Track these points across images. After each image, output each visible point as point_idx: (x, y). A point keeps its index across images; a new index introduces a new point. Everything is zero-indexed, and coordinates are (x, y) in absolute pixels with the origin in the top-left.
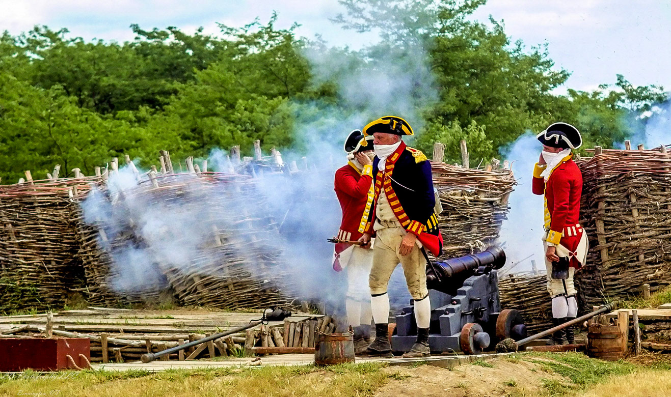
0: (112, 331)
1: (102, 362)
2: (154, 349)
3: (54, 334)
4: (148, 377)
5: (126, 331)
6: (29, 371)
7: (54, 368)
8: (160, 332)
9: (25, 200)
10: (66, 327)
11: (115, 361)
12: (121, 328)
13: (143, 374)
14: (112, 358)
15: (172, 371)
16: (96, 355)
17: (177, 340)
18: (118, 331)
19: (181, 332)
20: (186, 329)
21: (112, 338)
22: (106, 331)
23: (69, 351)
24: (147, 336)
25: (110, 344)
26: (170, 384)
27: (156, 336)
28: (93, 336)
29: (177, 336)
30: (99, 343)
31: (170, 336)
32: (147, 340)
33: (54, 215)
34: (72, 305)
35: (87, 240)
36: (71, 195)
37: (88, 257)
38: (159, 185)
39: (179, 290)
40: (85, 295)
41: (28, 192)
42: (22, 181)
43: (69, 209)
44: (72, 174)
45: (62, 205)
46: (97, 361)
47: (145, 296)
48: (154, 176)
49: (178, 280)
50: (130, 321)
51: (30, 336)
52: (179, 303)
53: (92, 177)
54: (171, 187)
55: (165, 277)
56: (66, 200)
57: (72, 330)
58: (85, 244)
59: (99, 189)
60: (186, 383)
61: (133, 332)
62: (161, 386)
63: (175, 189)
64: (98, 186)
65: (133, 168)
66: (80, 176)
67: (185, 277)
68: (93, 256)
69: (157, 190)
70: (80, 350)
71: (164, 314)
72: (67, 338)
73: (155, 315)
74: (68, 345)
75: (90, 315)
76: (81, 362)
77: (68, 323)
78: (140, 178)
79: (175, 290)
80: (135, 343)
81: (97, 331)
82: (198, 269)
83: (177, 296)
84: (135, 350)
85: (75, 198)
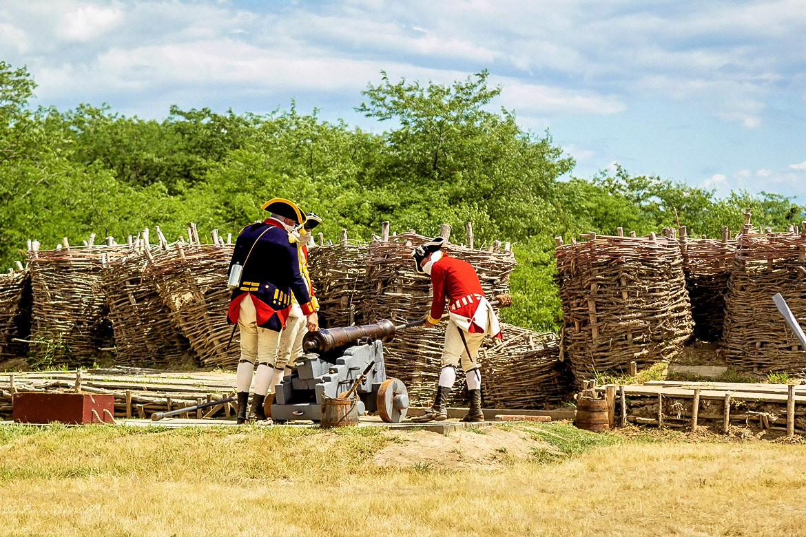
0: (136, 389)
1: (125, 417)
2: (174, 407)
3: (82, 389)
4: (166, 433)
5: (149, 389)
6: (57, 424)
7: (80, 421)
8: (181, 391)
9: (62, 265)
10: (94, 383)
11: (137, 416)
12: (145, 386)
13: (162, 430)
14: (135, 414)
15: (188, 429)
16: (119, 412)
17: (195, 399)
18: (141, 389)
19: (200, 392)
20: (205, 389)
21: (136, 395)
22: (131, 388)
23: (94, 406)
24: (168, 394)
25: (134, 401)
26: (187, 440)
27: (177, 394)
28: (119, 392)
29: (196, 395)
30: (123, 400)
31: (190, 395)
32: (168, 398)
33: (88, 279)
34: (100, 364)
35: (117, 304)
36: (104, 261)
37: (117, 320)
38: (186, 255)
39: (200, 353)
40: (113, 355)
41: (65, 258)
42: (59, 247)
43: (102, 274)
44: (107, 242)
45: (96, 271)
46: (121, 417)
47: (168, 358)
48: (180, 247)
49: (200, 343)
50: (153, 380)
51: (60, 391)
52: (199, 365)
53: (124, 245)
54: (196, 257)
55: (187, 340)
56: (99, 266)
57: (99, 387)
58: (114, 307)
59: (130, 256)
60: (201, 440)
61: (155, 390)
62: (175, 441)
63: (200, 259)
64: (130, 253)
65: (162, 237)
66: (113, 244)
67: (207, 341)
68: (122, 319)
69: (183, 259)
70: (104, 406)
71: (185, 375)
72: (93, 394)
73: (177, 375)
74: (94, 401)
75: (117, 373)
76: (105, 417)
77: (96, 380)
78: (167, 248)
79: (196, 353)
80: (157, 400)
81: (122, 388)
82: (218, 333)
83: (198, 358)
84: (157, 407)
85: (108, 264)
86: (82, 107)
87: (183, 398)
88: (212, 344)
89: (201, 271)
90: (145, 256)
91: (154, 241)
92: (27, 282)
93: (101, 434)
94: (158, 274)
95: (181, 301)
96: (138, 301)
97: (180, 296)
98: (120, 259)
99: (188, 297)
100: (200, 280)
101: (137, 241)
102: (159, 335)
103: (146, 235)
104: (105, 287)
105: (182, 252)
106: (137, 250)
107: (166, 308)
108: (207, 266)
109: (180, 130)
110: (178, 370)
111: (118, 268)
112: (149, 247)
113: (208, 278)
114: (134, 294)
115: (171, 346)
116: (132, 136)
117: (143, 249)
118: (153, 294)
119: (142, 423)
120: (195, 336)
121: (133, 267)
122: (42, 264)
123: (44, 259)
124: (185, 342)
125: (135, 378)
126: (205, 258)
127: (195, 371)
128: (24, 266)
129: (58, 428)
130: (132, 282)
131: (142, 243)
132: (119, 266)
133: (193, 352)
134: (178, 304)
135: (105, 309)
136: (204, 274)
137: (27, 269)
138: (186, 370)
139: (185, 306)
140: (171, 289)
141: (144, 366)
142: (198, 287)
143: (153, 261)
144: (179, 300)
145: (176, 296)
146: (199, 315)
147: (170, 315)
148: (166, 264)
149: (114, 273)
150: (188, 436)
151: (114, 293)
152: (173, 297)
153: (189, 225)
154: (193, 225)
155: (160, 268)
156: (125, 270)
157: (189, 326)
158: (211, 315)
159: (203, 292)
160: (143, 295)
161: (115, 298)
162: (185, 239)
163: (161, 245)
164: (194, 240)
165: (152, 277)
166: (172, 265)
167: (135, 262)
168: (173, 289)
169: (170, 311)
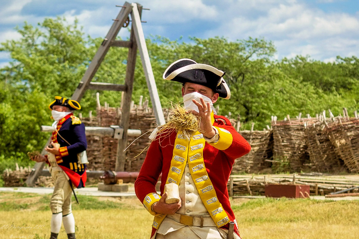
0: (320, 182)
1: (315, 195)
2: (337, 190)
3: (296, 183)
4: (333, 203)
5: (326, 183)
6: (284, 198)
7: (294, 197)
8: (340, 184)
9: (287, 127)
10: (301, 180)
11: (320, 195)
12: (324, 181)
13: (331, 201)
14: (320, 194)
15: (343, 201)
16: (312, 193)
18: (322, 183)
19: (349, 184)
20: (351, 183)
21: (319, 185)
22: (318, 182)
23: (301, 190)
24: (334, 185)
25: (319, 188)
26: (342, 206)
28: (312, 184)
29: (347, 186)
30: (314, 187)
31: (344, 186)
32: (335, 187)
33: (298, 133)
34: (304, 171)
35: (312, 144)
36: (305, 125)
37: (311, 151)
39: (349, 167)
40: (310, 167)
41: (288, 124)
42: (285, 119)
43: (304, 131)
44: (307, 117)
45: (301, 130)
46: (313, 195)
47: (334, 169)
48: (340, 119)
49: (349, 162)
50: (328, 179)
51: (286, 183)
52: (349, 172)
53: (314, 118)
54: (347, 123)
55: (343, 161)
56: (303, 127)
57: (303, 182)
58: (310, 146)
59: (317, 123)
60: (349, 206)
61: (329, 183)
62: (338, 206)
63: (348, 124)
64: (317, 122)
65: (332, 115)
66: (309, 118)
67: (352, 161)
68: (314, 151)
69: (341, 125)
70: (305, 190)
71: (342, 176)
72: (301, 185)
73: (338, 176)
74: (301, 188)
75: (311, 176)
76: (306, 195)
77: (302, 179)
78: (334, 119)
79: (347, 167)
80: (329, 188)
81: (314, 182)
82: (357, 158)
83: (348, 169)
84: (329, 191)
85: (307, 127)
86: (297, 56)
87: (341, 187)
88: (354, 163)
89: (349, 129)
90: (324, 123)
91: (328, 116)
92: (271, 135)
93: (304, 203)
94: (329, 131)
95: (340, 143)
96: (320, 143)
97: (339, 141)
98: (312, 125)
99: (343, 141)
100: (349, 134)
101: (320, 116)
102: (330, 159)
103: (324, 113)
104: (306, 137)
105: (341, 121)
106: (320, 120)
107: (333, 146)
108: (352, 127)
109: (340, 66)
110: (339, 174)
111: (311, 128)
112: (326, 119)
113: (352, 133)
114: (319, 140)
115: (336, 163)
116: (320, 69)
117: (323, 120)
118: (327, 140)
119: (322, 198)
120: (347, 159)
121: (318, 128)
122: (278, 127)
123: (279, 125)
124: (342, 162)
125: (320, 178)
126: (351, 124)
127: (347, 175)
128: (270, 128)
129: (285, 200)
130: (318, 135)
131: (323, 117)
132: (312, 128)
133: (346, 166)
134: (338, 144)
135: (306, 147)
136: (351, 131)
137: (272, 129)
138: (343, 174)
139: (342, 145)
140: (335, 138)
141: (323, 172)
142: (348, 137)
143: (327, 125)
144: (339, 143)
145: (338, 141)
146: (348, 150)
147: (335, 149)
148: (333, 127)
149: (310, 130)
150: (343, 204)
151: (310, 139)
152: (336, 141)
153: (344, 109)
154: (346, 109)
155: (330, 129)
156: (315, 129)
157: (344, 154)
158: (354, 150)
159: (350, 139)
160: (323, 140)
161: (311, 142)
162: (342, 115)
163: (331, 118)
164: (346, 115)
165: (327, 132)
166: (336, 127)
167: (319, 126)
168: (337, 138)
169: (335, 147)
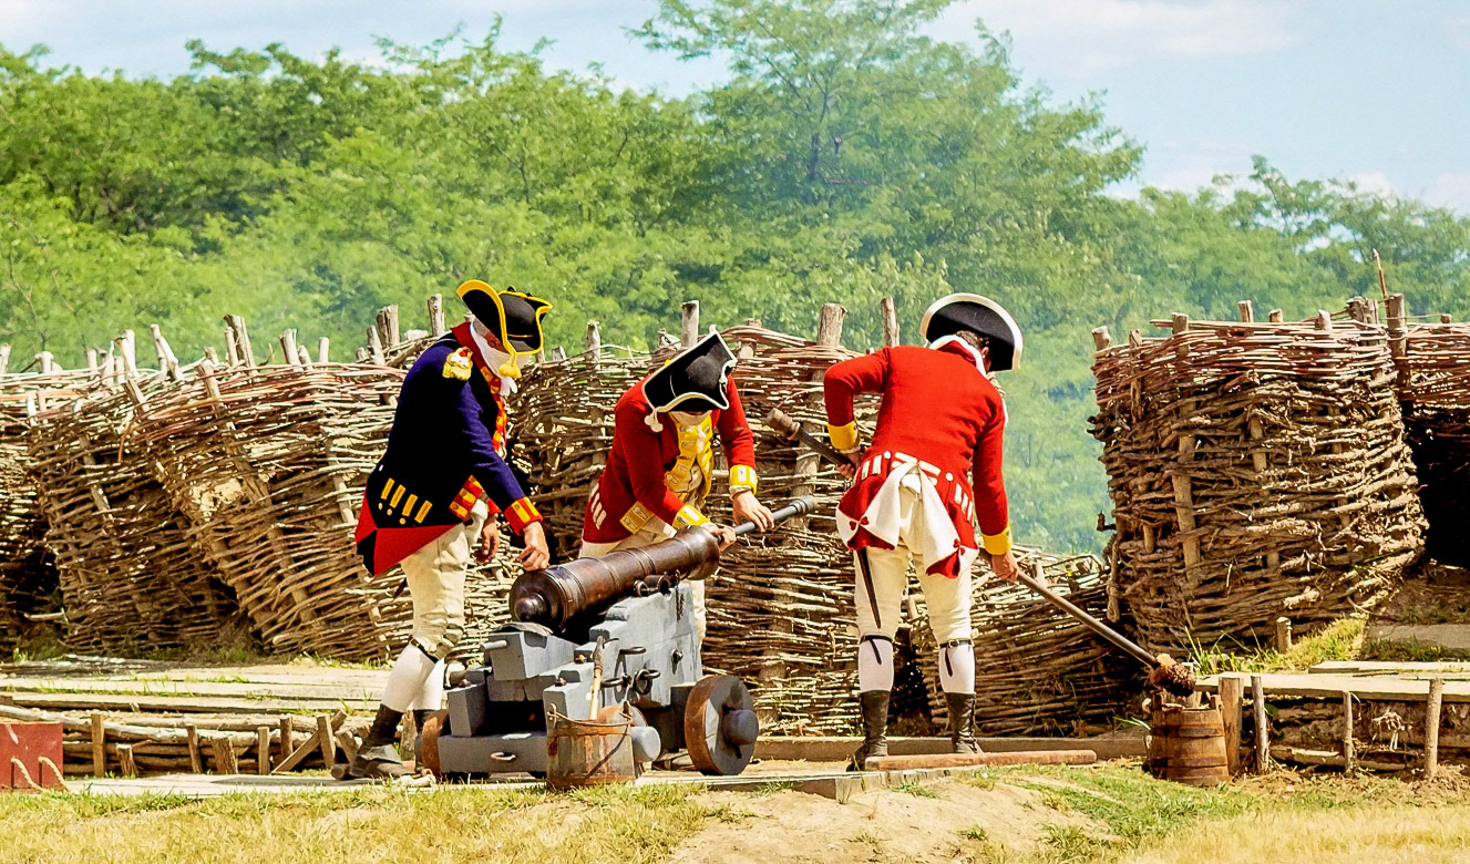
0: (114, 708)
1: (91, 774)
2: (204, 748)
4: (184, 810)
5: (144, 709)
8: (218, 710)
10: (17, 696)
11: (119, 772)
12: (135, 701)
13: (177, 802)
14: (114, 767)
15: (236, 797)
16: (76, 762)
17: (253, 728)
18: (127, 709)
19: (263, 712)
20: (274, 704)
21: (114, 722)
22: (102, 707)
23: (16, 749)
24: (189, 719)
25: (110, 738)
26: (233, 826)
27: (209, 719)
28: (75, 718)
29: (254, 719)
30: (86, 735)
31: (240, 720)
32: (190, 729)
34: (31, 651)
35: (65, 510)
36: (32, 411)
37: (66, 547)
38: (222, 392)
39: (262, 620)
40: (59, 629)
43: (28, 441)
44: (35, 365)
45: (13, 433)
46: (80, 775)
47: (186, 633)
48: (209, 372)
49: (260, 599)
50: (153, 688)
52: (261, 650)
53: (78, 373)
54: (248, 395)
55: (231, 591)
56: (20, 422)
57: (29, 706)
58: (59, 518)
59: (93, 398)
60: (267, 823)
61: (160, 710)
62: (211, 828)
63: (255, 400)
64: (92, 390)
65: (167, 352)
66: (52, 370)
67: (275, 592)
68: (77, 545)
69: (216, 402)
70: (40, 750)
71: (229, 672)
72: (15, 721)
73: (209, 673)
74: (15, 738)
75: (69, 673)
76: (42, 776)
77: (21, 690)
78: (179, 375)
79: (252, 621)
80: (163, 734)
81: (81, 707)
82: (302, 574)
83: (257, 634)
84: (162, 750)
85: (40, 417)
87: (224, 728)
88: (289, 600)
89: (259, 428)
90: (128, 396)
91: (148, 359)
93: (34, 815)
94: (160, 437)
95: (215, 500)
96: (113, 502)
97: (211, 489)
98: (70, 406)
99: (230, 489)
100: (258, 450)
101: (109, 362)
102: (164, 583)
103: (128, 346)
104: (36, 472)
105: (214, 384)
106: (109, 382)
107: (181, 518)
108: (272, 416)
109: (211, 98)
110: (211, 663)
111: (64, 426)
112: (136, 375)
113: (277, 446)
114: (104, 486)
115: (193, 606)
116: (98, 114)
117: (122, 380)
118: (151, 487)
119: (131, 787)
120: (249, 582)
121: (101, 423)
124: (226, 596)
125: (112, 683)
126: (269, 399)
127: (250, 663)
130: (98, 458)
131: (122, 366)
132: (65, 421)
133: (246, 619)
134: (206, 507)
135: (37, 525)
136: (265, 436)
138: (230, 662)
139: (223, 512)
140: (189, 473)
141: (132, 655)
142: (253, 466)
143: (146, 408)
144: (208, 497)
145: (203, 487)
146: (257, 533)
147: (189, 532)
148: (176, 414)
149: (55, 438)
150: (237, 816)
151: (57, 485)
152: (195, 491)
153: (229, 320)
154: (237, 320)
155: (164, 424)
156: (80, 430)
157: (234, 557)
158: (286, 531)
159: (265, 478)
160: (125, 488)
161: (60, 497)
162: (221, 353)
163: (165, 370)
164: (240, 356)
165: (144, 444)
166: (191, 415)
167: (103, 411)
168: (195, 472)
169: (188, 523)
